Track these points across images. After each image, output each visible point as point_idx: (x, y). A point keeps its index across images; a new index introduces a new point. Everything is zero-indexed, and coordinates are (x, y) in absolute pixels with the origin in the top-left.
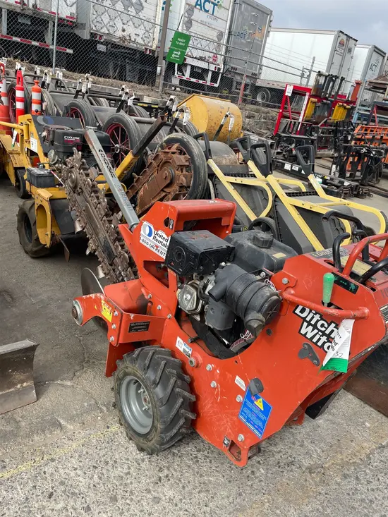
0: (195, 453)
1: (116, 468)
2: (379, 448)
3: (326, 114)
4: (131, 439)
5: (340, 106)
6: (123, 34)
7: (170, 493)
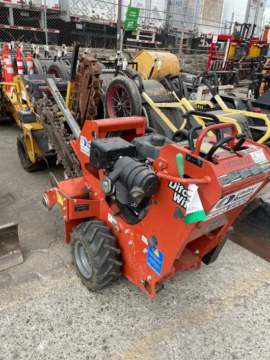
0: (129, 292)
1: (73, 303)
2: (265, 286)
3: (244, 53)
4: (84, 285)
5: (255, 46)
6: (93, 14)
7: (108, 319)
